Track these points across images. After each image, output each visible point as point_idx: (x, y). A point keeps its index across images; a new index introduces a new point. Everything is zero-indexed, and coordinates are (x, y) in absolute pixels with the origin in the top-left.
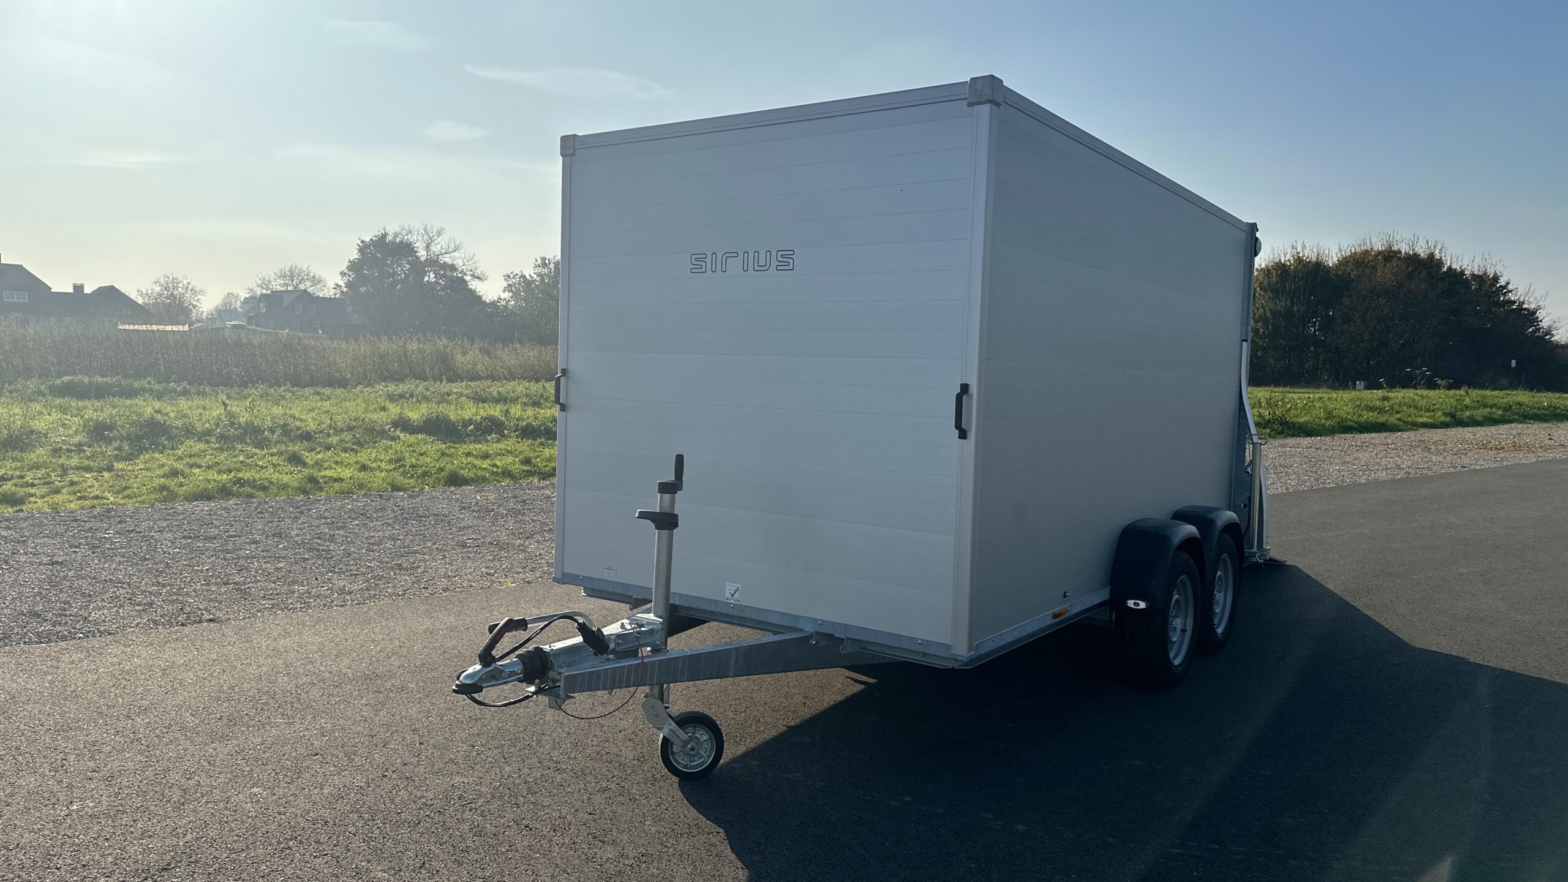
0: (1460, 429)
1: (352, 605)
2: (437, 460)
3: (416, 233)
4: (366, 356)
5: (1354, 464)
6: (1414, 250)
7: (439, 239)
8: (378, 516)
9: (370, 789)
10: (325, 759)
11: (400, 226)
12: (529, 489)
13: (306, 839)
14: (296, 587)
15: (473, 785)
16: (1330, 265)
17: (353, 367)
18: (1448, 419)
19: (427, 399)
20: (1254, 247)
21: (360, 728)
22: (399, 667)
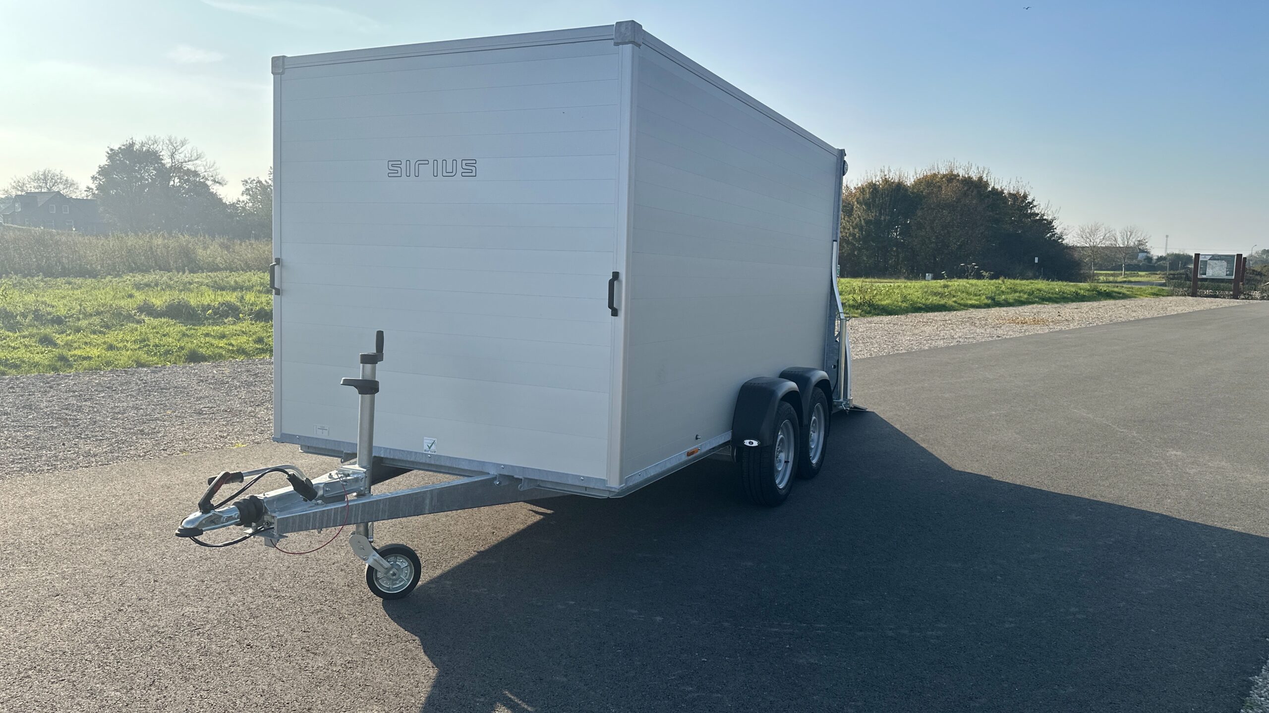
0: (998, 308)
1: (97, 466)
2: (179, 340)
3: (161, 143)
4: (115, 250)
5: (920, 335)
6: (968, 174)
7: (183, 149)
8: (123, 389)
9: (107, 622)
10: (65, 598)
11: (146, 136)
12: (261, 364)
13: (45, 668)
14: (44, 452)
15: (202, 614)
16: (909, 185)
17: (103, 260)
18: (990, 301)
19: (170, 287)
20: (842, 168)
21: (99, 570)
22: (138, 517)
